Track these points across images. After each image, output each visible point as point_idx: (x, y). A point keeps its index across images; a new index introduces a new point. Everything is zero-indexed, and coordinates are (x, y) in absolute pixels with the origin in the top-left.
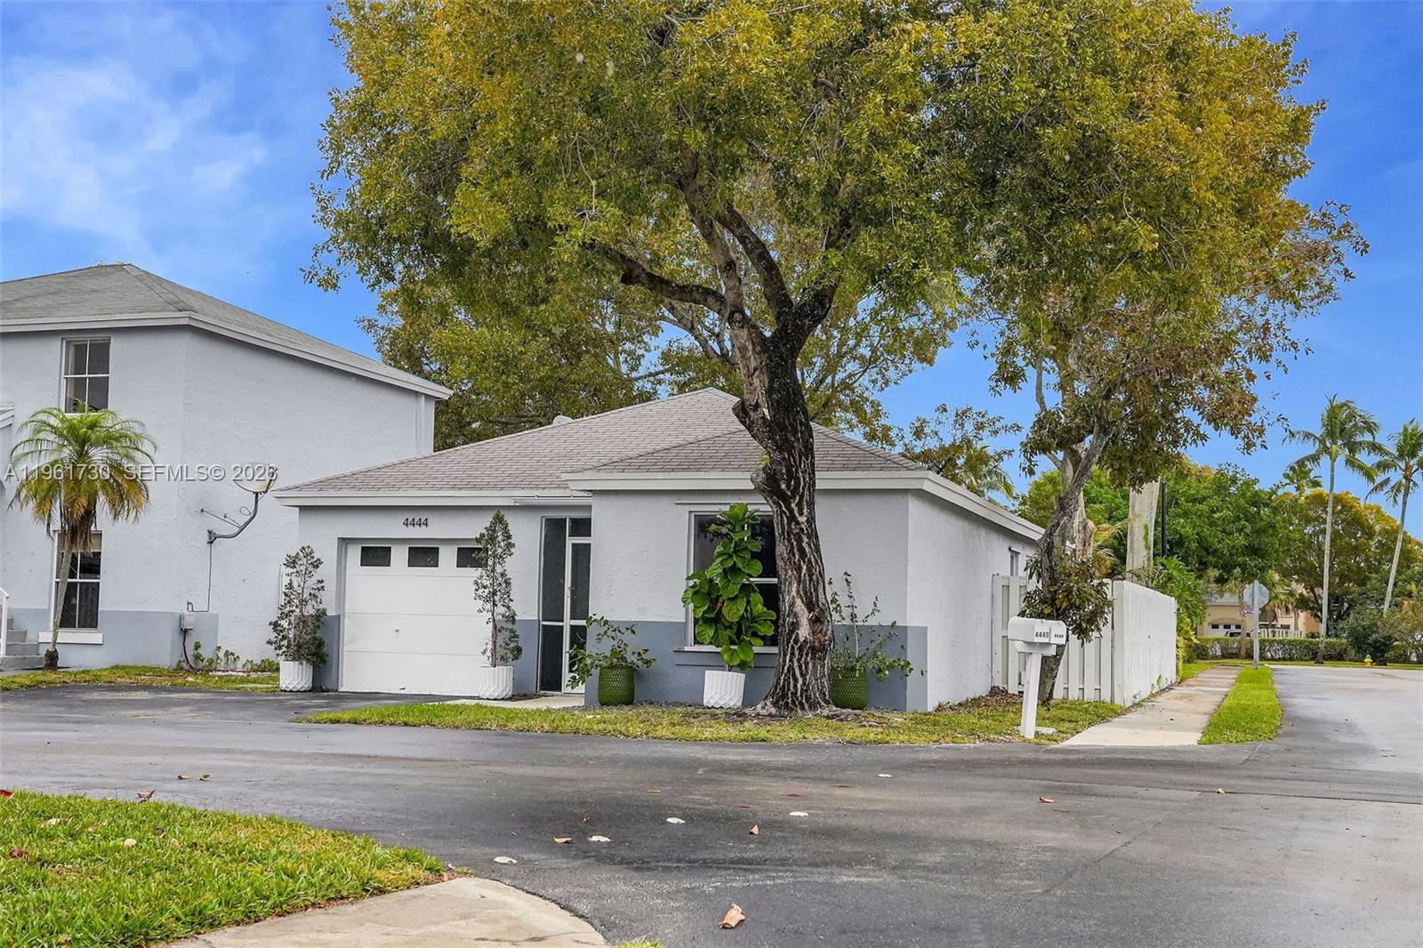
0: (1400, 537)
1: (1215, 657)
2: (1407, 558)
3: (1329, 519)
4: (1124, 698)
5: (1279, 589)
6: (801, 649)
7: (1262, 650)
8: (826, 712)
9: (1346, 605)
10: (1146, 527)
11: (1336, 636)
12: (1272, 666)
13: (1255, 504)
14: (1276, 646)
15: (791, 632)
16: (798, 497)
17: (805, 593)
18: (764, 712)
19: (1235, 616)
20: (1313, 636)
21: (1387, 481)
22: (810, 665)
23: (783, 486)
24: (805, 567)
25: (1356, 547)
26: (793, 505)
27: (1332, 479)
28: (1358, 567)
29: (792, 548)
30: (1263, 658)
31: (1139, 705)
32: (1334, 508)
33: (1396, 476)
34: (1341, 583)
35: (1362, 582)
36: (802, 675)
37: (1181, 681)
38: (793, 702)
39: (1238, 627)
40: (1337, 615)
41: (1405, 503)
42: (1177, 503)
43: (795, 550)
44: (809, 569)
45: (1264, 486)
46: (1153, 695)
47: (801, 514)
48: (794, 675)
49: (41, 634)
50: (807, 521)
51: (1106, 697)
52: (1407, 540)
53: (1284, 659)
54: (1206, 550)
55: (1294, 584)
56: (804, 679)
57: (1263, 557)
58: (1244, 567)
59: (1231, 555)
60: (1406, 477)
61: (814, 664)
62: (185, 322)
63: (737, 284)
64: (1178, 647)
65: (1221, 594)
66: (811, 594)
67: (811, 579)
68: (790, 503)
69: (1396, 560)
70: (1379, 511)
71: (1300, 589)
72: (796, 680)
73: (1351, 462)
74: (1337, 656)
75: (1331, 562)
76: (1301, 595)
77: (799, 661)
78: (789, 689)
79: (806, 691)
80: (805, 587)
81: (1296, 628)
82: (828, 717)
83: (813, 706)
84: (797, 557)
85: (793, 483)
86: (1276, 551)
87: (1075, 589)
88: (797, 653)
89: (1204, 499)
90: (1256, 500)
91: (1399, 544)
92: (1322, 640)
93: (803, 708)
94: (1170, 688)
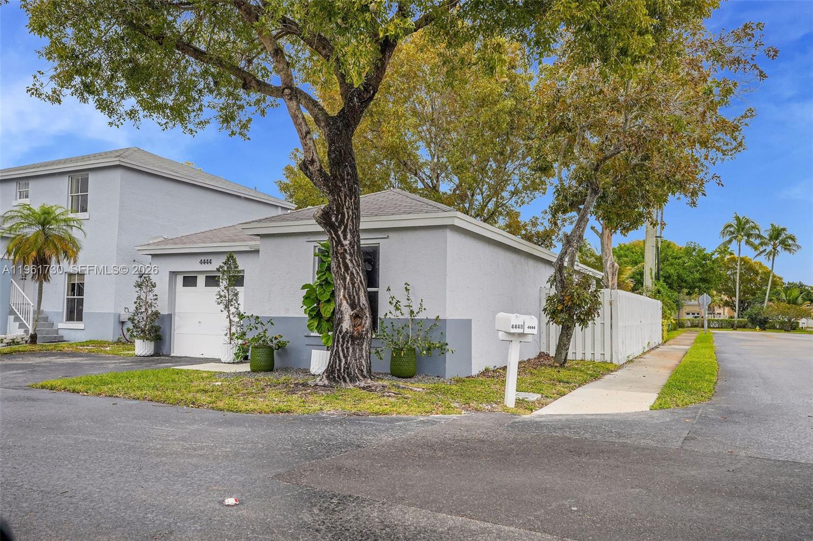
0: (771, 275)
1: (688, 327)
2: (774, 284)
3: (738, 267)
4: (619, 359)
5: (715, 298)
6: (343, 338)
7: (709, 324)
8: (362, 384)
9: (746, 304)
10: (651, 269)
11: (742, 318)
12: (713, 331)
13: (704, 260)
14: (715, 322)
15: (338, 324)
16: (343, 227)
17: (349, 296)
18: (321, 383)
19: (697, 309)
20: (731, 317)
21: (765, 250)
22: (351, 350)
23: (333, 219)
24: (348, 278)
25: (751, 279)
26: (340, 233)
27: (740, 249)
28: (752, 288)
29: (339, 263)
30: (709, 327)
31: (631, 361)
32: (741, 263)
33: (769, 248)
34: (744, 295)
35: (754, 294)
36: (344, 357)
37: (665, 342)
38: (339, 377)
39: (698, 314)
40: (743, 309)
41: (773, 260)
42: (668, 260)
43: (341, 265)
44: (352, 279)
45: (708, 251)
46: (644, 353)
47: (345, 239)
48: (339, 357)
49: (59, 324)
50: (350, 244)
51: (608, 359)
52: (774, 276)
53: (719, 328)
54: (682, 280)
55: (723, 296)
56: (346, 360)
57: (708, 283)
58: (699, 288)
59: (693, 282)
60: (773, 248)
61: (353, 349)
62: (118, 163)
63: (285, 67)
64: (663, 325)
65: (690, 300)
66: (354, 297)
67: (353, 286)
68: (338, 231)
69: (770, 284)
70: (761, 264)
71: (725, 298)
72: (340, 361)
73: (747, 242)
74: (743, 326)
75: (740, 285)
76: (726, 300)
77: (342, 346)
78: (336, 367)
79: (348, 368)
80: (349, 292)
81: (724, 314)
82: (364, 388)
83: (353, 379)
84: (343, 270)
85: (340, 217)
86: (715, 280)
87: (575, 294)
88: (341, 340)
89: (680, 258)
90: (705, 258)
91: (771, 278)
92: (736, 319)
93: (345, 381)
94: (656, 347)
